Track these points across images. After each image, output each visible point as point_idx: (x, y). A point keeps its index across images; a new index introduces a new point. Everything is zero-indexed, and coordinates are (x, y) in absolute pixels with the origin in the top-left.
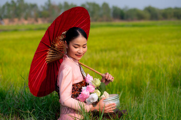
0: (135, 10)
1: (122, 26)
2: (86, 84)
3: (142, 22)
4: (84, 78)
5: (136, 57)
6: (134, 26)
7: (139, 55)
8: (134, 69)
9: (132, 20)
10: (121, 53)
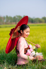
0: (38, 19)
1: (33, 26)
2: (29, 49)
3: (41, 24)
4: (28, 46)
5: (42, 39)
6: (38, 26)
7: (43, 38)
8: (42, 44)
9: (37, 23)
10: (35, 37)
